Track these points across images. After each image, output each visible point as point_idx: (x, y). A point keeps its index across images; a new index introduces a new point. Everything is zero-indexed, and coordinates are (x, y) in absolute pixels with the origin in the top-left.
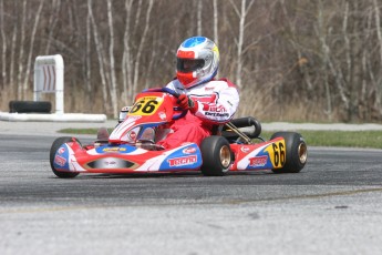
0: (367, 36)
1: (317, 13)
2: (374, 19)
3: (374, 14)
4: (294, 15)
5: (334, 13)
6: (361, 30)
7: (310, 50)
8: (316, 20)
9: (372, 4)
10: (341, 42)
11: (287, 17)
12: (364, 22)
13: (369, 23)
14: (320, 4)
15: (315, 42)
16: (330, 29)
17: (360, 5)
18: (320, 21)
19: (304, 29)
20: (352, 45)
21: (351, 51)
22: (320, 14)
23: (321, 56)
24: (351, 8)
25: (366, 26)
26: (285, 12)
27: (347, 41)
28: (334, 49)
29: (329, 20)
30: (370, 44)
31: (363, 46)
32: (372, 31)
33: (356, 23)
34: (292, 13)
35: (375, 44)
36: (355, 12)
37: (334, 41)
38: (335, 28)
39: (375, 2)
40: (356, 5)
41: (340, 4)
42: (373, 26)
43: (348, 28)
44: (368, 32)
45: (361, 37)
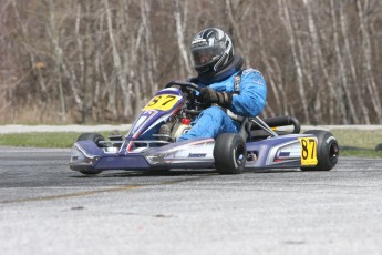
0: (100, 38)
1: (49, 15)
2: (106, 21)
3: (105, 16)
4: (26, 17)
5: (66, 15)
6: (94, 32)
7: (43, 53)
8: (49, 22)
9: (103, 6)
10: (73, 44)
11: (19, 20)
12: (95, 24)
13: (101, 25)
14: (52, 5)
15: (48, 45)
16: (63, 31)
17: (91, 7)
18: (53, 24)
19: (37, 31)
20: (85, 47)
21: (84, 53)
22: (53, 16)
23: (53, 57)
24: (84, 10)
25: (98, 27)
26: (17, 14)
27: (80, 43)
28: (67, 51)
29: (61, 22)
30: (103, 46)
31: (96, 48)
32: (104, 33)
33: (89, 25)
34: (24, 16)
35: (107, 46)
36: (88, 14)
37: (67, 43)
38: (67, 29)
39: (107, 4)
40: (88, 7)
41: (72, 6)
42: (105, 28)
43: (80, 30)
44: (100, 34)
45: (94, 39)
